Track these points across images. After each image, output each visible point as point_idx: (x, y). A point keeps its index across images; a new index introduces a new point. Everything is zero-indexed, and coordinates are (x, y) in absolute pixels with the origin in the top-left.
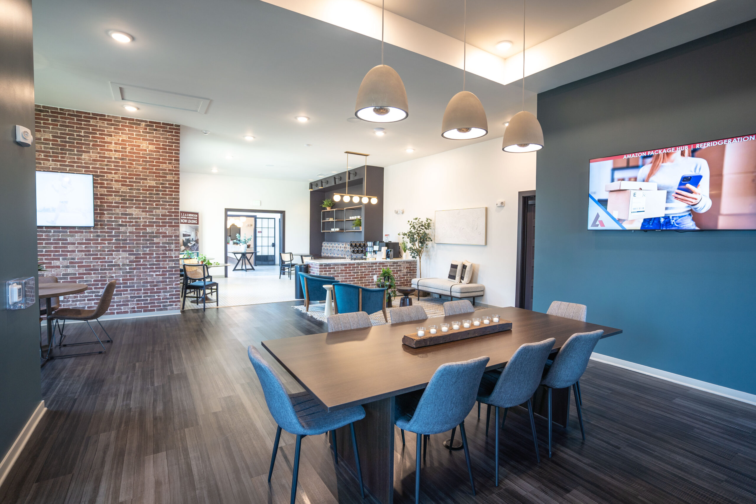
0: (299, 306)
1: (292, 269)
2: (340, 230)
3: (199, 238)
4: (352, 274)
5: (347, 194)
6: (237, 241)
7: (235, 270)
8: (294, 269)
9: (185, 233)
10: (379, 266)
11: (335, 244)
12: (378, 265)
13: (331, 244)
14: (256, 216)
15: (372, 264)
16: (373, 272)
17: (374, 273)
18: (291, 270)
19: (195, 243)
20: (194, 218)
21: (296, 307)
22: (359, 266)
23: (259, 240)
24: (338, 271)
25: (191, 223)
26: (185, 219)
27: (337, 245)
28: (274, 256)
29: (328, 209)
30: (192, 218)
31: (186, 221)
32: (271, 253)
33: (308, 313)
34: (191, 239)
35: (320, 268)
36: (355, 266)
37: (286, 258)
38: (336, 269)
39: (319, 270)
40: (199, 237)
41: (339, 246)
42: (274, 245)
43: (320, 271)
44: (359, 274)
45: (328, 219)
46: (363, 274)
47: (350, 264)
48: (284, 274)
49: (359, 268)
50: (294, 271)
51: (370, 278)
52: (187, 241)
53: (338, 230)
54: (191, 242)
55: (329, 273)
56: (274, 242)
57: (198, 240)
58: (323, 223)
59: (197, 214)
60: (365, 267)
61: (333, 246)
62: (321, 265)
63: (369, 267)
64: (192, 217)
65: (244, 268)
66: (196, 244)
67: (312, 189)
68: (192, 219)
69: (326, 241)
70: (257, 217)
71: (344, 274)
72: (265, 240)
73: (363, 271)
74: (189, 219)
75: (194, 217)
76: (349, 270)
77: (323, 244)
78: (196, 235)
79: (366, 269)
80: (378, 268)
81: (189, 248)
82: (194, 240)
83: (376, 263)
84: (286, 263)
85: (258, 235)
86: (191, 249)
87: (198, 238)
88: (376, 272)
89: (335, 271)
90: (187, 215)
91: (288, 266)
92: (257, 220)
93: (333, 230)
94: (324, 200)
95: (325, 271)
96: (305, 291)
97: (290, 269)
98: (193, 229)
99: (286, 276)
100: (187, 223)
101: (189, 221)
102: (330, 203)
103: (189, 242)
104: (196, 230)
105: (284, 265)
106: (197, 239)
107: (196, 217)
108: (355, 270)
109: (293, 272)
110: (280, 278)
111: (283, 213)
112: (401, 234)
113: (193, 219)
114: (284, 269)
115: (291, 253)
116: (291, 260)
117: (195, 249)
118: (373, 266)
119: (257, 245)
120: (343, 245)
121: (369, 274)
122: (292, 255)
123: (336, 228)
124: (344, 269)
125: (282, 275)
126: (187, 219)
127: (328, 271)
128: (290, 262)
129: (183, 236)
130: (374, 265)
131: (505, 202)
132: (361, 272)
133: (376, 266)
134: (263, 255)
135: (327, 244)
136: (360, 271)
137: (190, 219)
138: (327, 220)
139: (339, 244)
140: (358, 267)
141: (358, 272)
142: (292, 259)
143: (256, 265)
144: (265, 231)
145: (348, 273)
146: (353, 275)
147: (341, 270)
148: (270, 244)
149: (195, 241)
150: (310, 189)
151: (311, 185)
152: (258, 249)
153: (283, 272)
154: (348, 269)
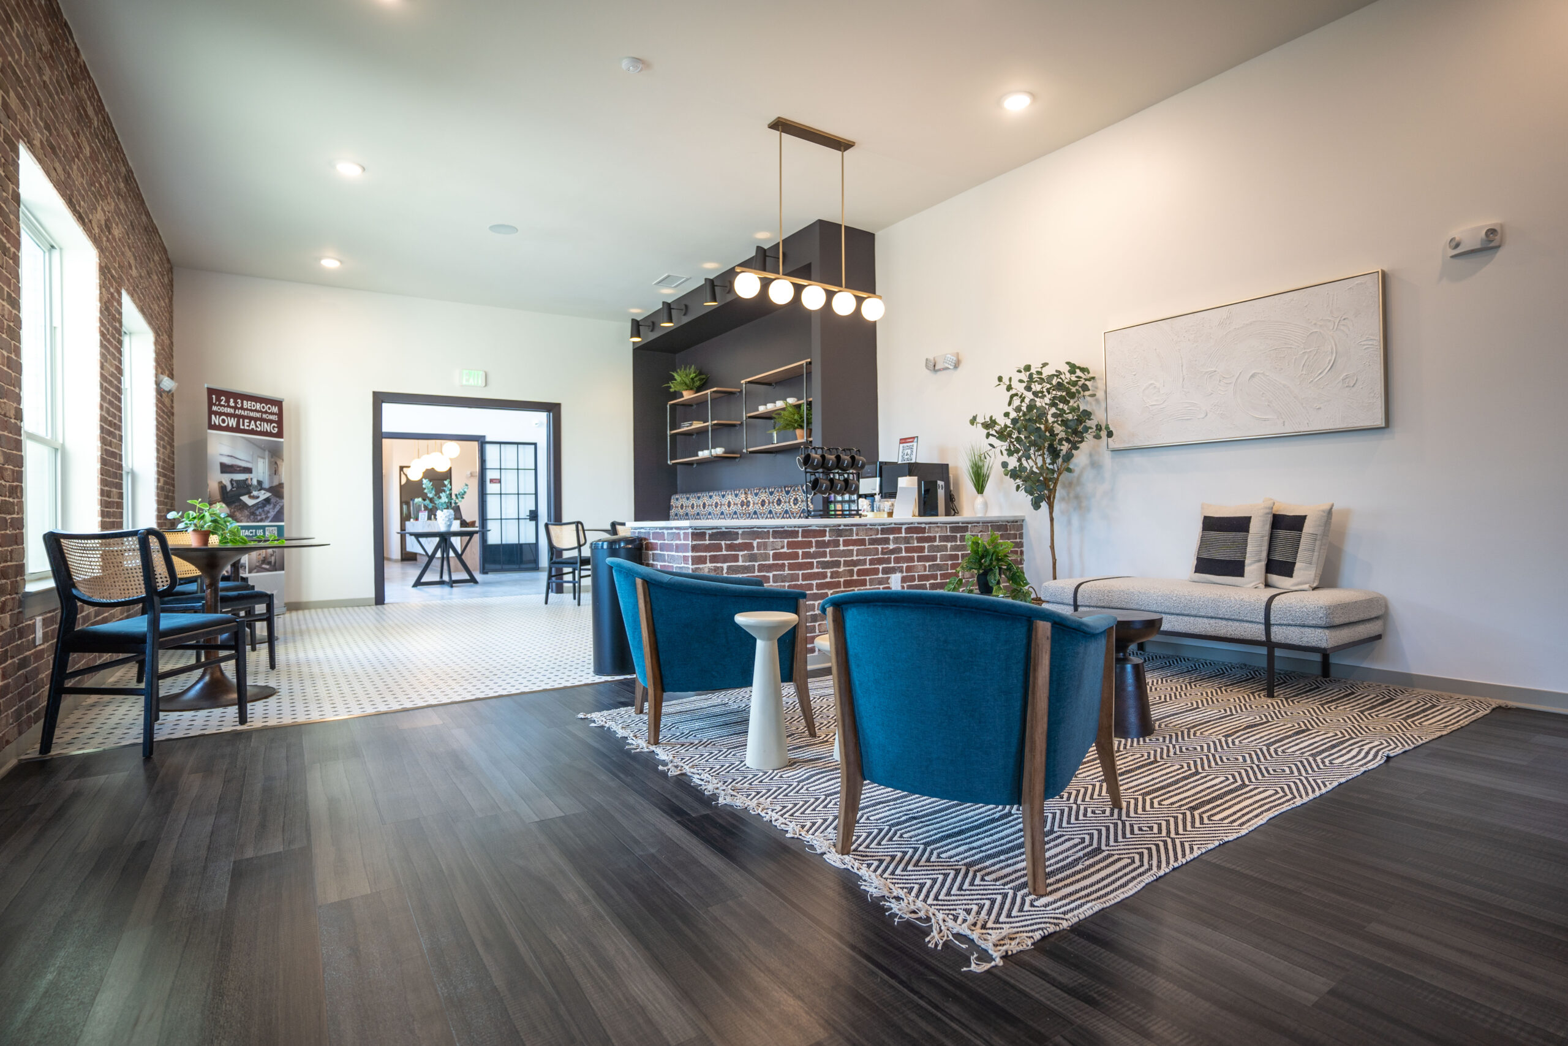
0: (614, 712)
1: (583, 573)
2: (725, 452)
3: (283, 481)
4: (816, 570)
5: (781, 276)
6: (424, 500)
7: (418, 583)
8: (589, 573)
9: (227, 461)
10: (907, 540)
11: (711, 497)
12: (903, 535)
13: (699, 498)
14: (484, 437)
15: (884, 531)
16: (888, 561)
17: (892, 565)
18: (580, 577)
19: (268, 495)
20: (264, 416)
21: (599, 718)
22: (841, 539)
23: (492, 503)
24: (766, 557)
25: (252, 432)
26: (227, 415)
27: (716, 499)
28: (536, 544)
29: (687, 395)
30: (258, 415)
31: (232, 422)
32: (528, 537)
33: (662, 754)
34: (255, 482)
35: (695, 548)
36: (827, 538)
37: (565, 538)
38: (756, 551)
39: (690, 554)
40: (284, 476)
41: (725, 501)
42: (534, 516)
43: (697, 560)
44: (842, 569)
45: (687, 424)
46: (856, 569)
47: (808, 532)
48: (560, 590)
49: (842, 548)
50: (590, 578)
51: (880, 583)
52: (238, 487)
53: (719, 451)
54: (255, 493)
55: (729, 568)
56: (534, 509)
57: (281, 485)
58: (673, 436)
59: (278, 403)
60: (861, 542)
61: (704, 504)
62: (698, 534)
63: (873, 542)
64: (256, 411)
65: (446, 578)
66: (273, 500)
67: (639, 335)
68: (256, 419)
69: (683, 492)
70: (488, 439)
71: (787, 572)
72: (510, 504)
73: (855, 558)
74: (244, 417)
75: (266, 412)
76: (806, 555)
77: (673, 502)
78: (275, 470)
79: (866, 552)
80: (903, 546)
81: (246, 512)
82: (266, 485)
83: (896, 529)
84: (566, 555)
85: (491, 488)
86: (253, 514)
87: (280, 479)
88: (897, 560)
89: (753, 558)
90: (236, 403)
91: (570, 562)
92: (488, 447)
93: (703, 454)
94: (675, 370)
95: (714, 559)
96: (640, 647)
97: (577, 572)
98: (264, 450)
99: (568, 597)
100: (237, 429)
101: (246, 425)
102: (692, 379)
103: (244, 491)
104: (275, 455)
105: (559, 560)
106: (276, 483)
107: (271, 413)
108: (824, 555)
109: (587, 582)
110: (546, 603)
111: (553, 410)
112: (980, 420)
113: (262, 420)
114: (560, 575)
115: (578, 523)
116: (580, 546)
117: (272, 514)
118: (886, 541)
119: (489, 516)
120: (736, 495)
121: (876, 571)
122: (584, 531)
123: (714, 447)
124: (785, 550)
125: (552, 595)
126: (239, 417)
127: (725, 559)
128: (575, 553)
129: (222, 472)
130: (891, 537)
131: (1502, 226)
132: (846, 563)
133: (896, 540)
134: (504, 542)
135: (684, 500)
136: (842, 560)
137: (251, 418)
138: (685, 427)
139: (723, 496)
140: (836, 543)
141: (837, 564)
142: (582, 541)
143: (484, 571)
144: (509, 479)
145: (800, 566)
146: (818, 573)
147: (776, 556)
148: (525, 513)
149: (269, 490)
150: (632, 337)
151: (637, 327)
152: (493, 527)
153: (555, 584)
154: (800, 551)
